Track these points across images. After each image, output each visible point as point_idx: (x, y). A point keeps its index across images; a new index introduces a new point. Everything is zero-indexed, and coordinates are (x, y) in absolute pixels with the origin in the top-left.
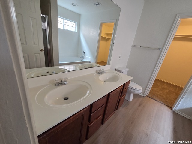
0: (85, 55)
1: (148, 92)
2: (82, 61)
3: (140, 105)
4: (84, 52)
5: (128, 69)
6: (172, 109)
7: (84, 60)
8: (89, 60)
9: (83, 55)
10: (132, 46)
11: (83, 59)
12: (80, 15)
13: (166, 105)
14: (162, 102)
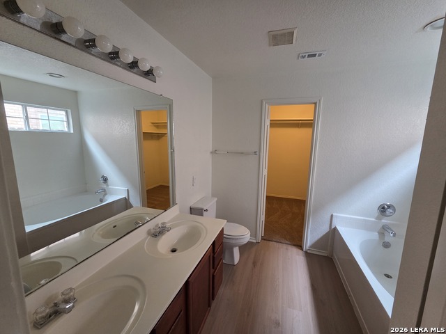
0: (108, 186)
1: (261, 231)
2: (101, 201)
3: (254, 264)
4: (103, 177)
5: (216, 199)
6: (302, 250)
7: (110, 199)
8: (123, 195)
9: (104, 186)
10: (212, 153)
11: (106, 194)
12: (75, 93)
13: (294, 245)
14: (287, 242)
